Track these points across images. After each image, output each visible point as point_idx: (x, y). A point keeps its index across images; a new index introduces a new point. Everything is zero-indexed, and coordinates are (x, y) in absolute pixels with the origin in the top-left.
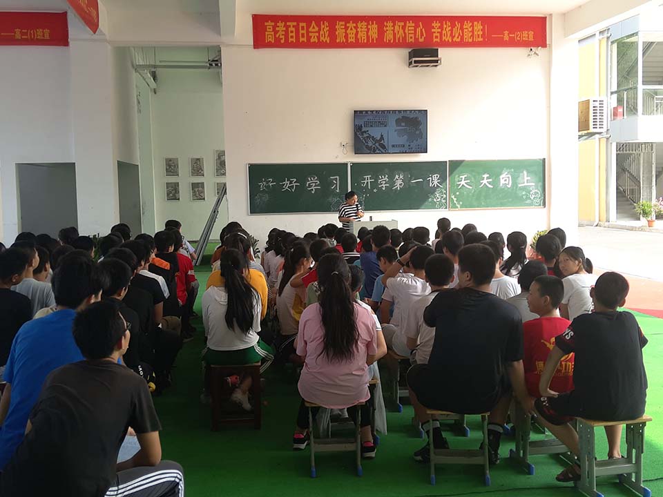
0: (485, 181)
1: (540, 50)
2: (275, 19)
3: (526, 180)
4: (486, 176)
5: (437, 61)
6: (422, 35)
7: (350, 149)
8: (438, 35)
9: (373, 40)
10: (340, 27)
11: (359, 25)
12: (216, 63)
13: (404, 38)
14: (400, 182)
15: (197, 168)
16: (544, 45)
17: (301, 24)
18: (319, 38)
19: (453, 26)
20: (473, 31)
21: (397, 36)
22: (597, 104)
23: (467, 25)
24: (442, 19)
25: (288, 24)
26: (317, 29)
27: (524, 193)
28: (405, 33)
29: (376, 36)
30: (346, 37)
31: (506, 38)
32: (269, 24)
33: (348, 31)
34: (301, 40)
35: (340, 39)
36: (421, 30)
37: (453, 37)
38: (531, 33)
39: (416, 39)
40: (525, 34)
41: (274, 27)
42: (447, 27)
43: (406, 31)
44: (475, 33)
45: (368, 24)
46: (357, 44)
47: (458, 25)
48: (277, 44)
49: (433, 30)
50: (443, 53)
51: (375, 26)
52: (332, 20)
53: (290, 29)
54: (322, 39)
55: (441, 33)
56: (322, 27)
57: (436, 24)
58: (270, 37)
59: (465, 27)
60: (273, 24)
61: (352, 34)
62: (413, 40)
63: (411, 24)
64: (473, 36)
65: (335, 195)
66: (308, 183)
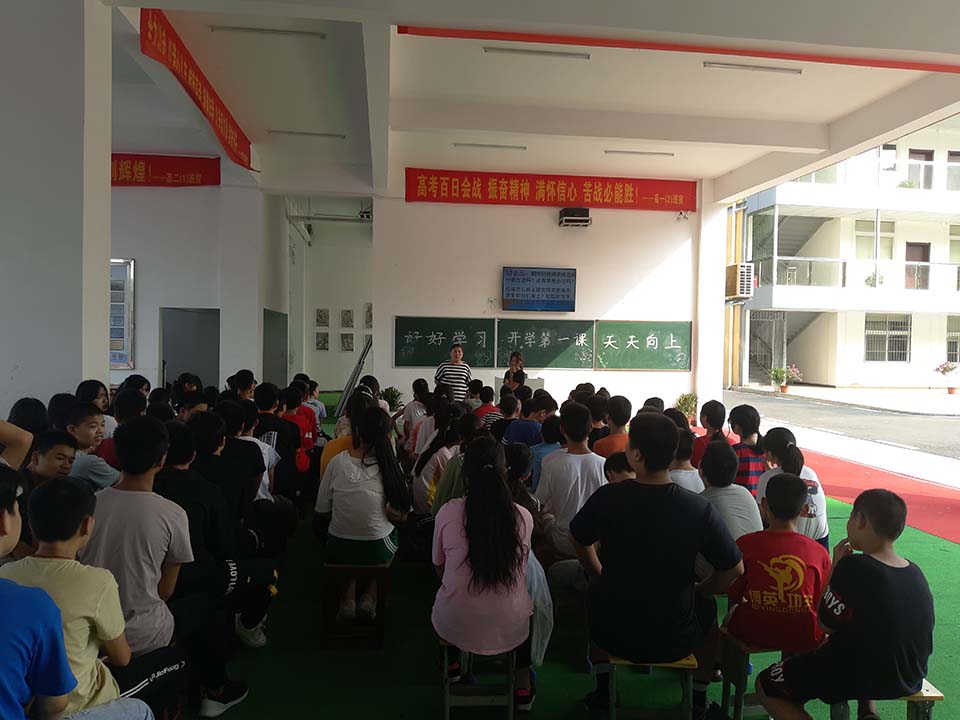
0: (631, 342)
1: (689, 214)
2: (428, 173)
3: (672, 343)
4: (632, 337)
5: (587, 221)
6: (573, 194)
7: (497, 304)
8: (590, 195)
9: (524, 197)
10: (492, 184)
11: (512, 182)
12: (366, 215)
13: (556, 198)
14: (547, 339)
15: (347, 319)
16: (693, 209)
17: (454, 180)
18: (471, 193)
19: (604, 187)
20: (623, 193)
21: (549, 195)
22: (745, 270)
23: (618, 187)
24: (593, 180)
25: (441, 178)
26: (469, 185)
27: (670, 355)
28: (556, 193)
29: (527, 194)
30: (498, 193)
31: (657, 201)
32: (422, 178)
33: (501, 188)
34: (454, 194)
35: (492, 196)
36: (573, 190)
37: (604, 198)
38: (681, 197)
39: (568, 199)
40: (675, 197)
41: (427, 182)
42: (598, 188)
43: (558, 190)
44: (626, 195)
45: (520, 182)
46: (509, 201)
47: (609, 186)
48: (429, 198)
49: (584, 191)
50: (593, 213)
51: (527, 184)
52: (485, 177)
53: (443, 184)
54: (474, 195)
55: (592, 193)
56: (475, 183)
57: (588, 185)
58: (422, 191)
59: (616, 188)
60: (426, 178)
61: (503, 191)
62: (564, 199)
63: (562, 183)
64: (623, 197)
65: (482, 350)
66: (454, 337)
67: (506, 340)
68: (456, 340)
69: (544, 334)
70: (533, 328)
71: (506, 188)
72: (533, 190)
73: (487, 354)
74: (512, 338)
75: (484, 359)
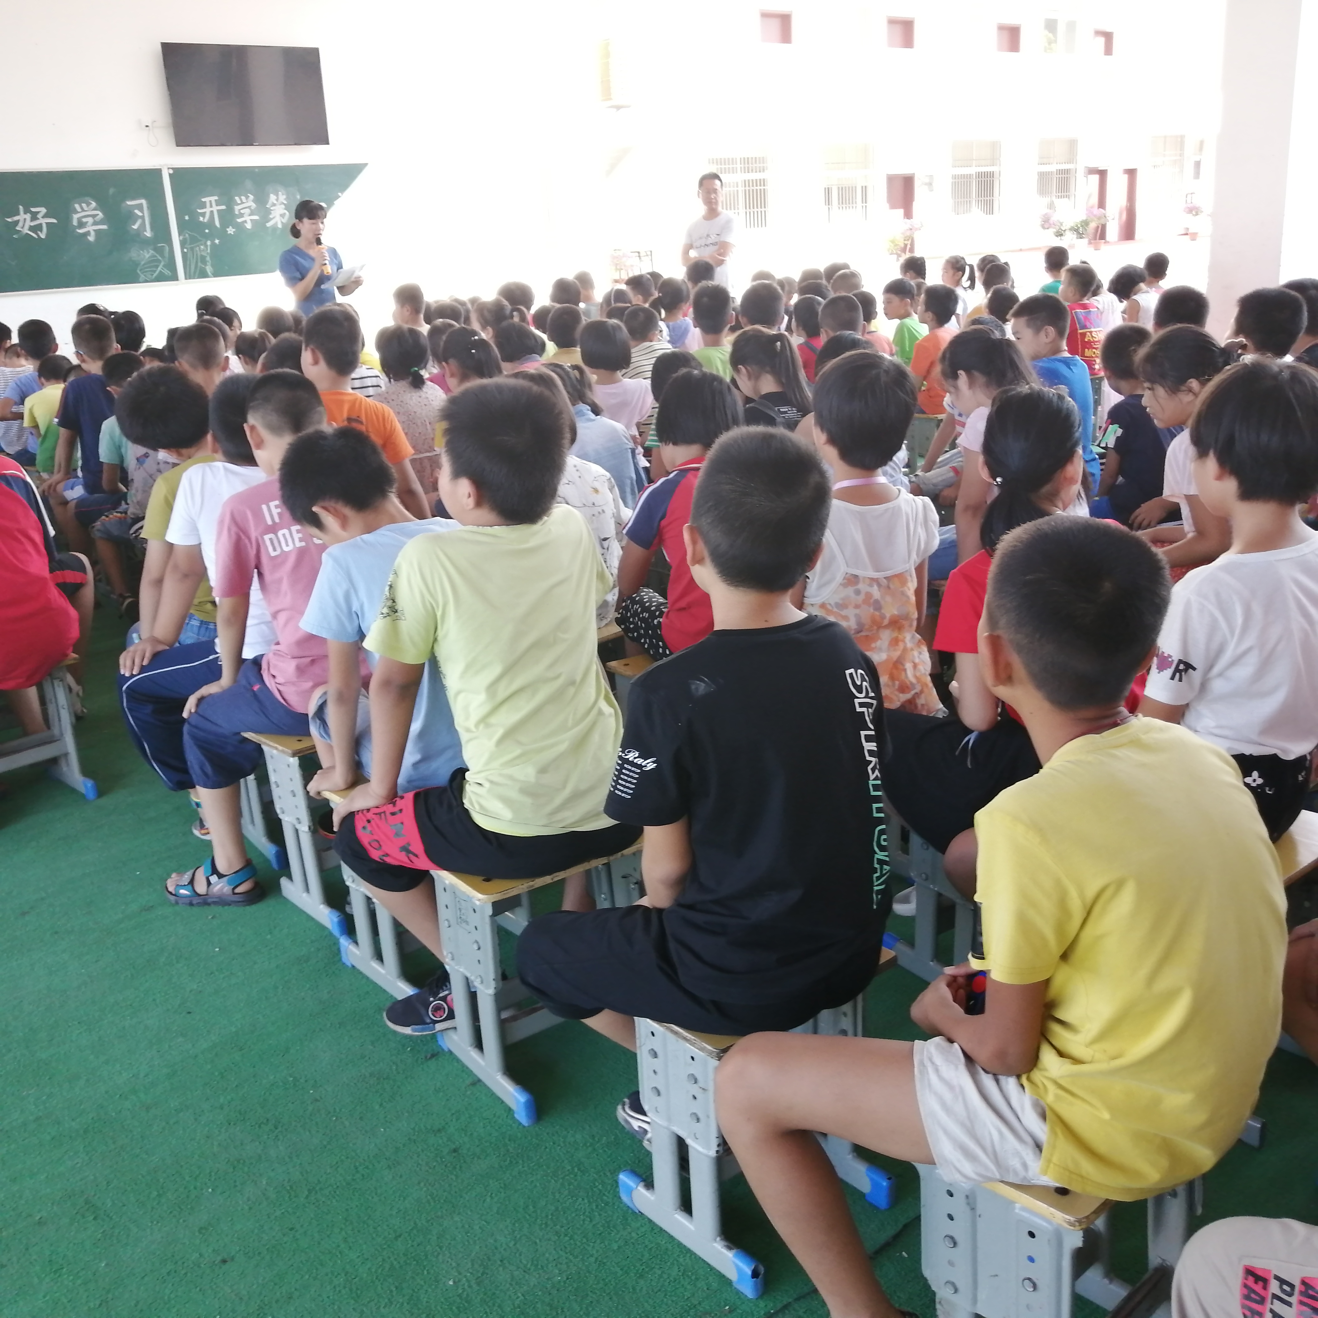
7: (163, 134)
65: (146, 243)
66: (75, 217)
67: (194, 216)
68: (81, 225)
69: (273, 198)
70: (249, 184)
73: (160, 251)
74: (207, 210)
75: (154, 263)
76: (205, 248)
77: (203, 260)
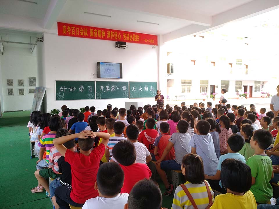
0: (140, 89)
2: (67, 25)
3: (152, 89)
4: (140, 87)
5: (126, 46)
6: (120, 37)
7: (96, 76)
8: (125, 38)
9: (103, 37)
10: (91, 31)
11: (98, 31)
12: (41, 40)
13: (114, 38)
16: (157, 45)
19: (130, 35)
20: (136, 38)
21: (112, 37)
22: (172, 65)
23: (134, 35)
24: (126, 32)
25: (72, 27)
26: (83, 31)
27: (151, 93)
28: (114, 36)
30: (94, 35)
31: (146, 41)
32: (64, 27)
33: (95, 33)
34: (77, 34)
35: (92, 35)
36: (120, 36)
37: (130, 39)
38: (153, 40)
39: (118, 38)
40: (151, 40)
42: (128, 35)
43: (115, 35)
45: (102, 31)
46: (97, 38)
47: (131, 35)
48: (67, 35)
49: (124, 36)
50: (127, 44)
51: (104, 32)
52: (89, 28)
53: (73, 30)
54: (85, 34)
56: (85, 30)
57: (124, 34)
59: (133, 36)
60: (66, 27)
62: (117, 39)
63: (116, 33)
64: (136, 39)
65: (90, 93)
66: (80, 88)
67: (99, 89)
69: (112, 87)
70: (109, 84)
71: (97, 33)
72: (106, 35)
73: (92, 94)
74: (101, 88)
75: (91, 96)
76: (100, 94)
77: (100, 96)
